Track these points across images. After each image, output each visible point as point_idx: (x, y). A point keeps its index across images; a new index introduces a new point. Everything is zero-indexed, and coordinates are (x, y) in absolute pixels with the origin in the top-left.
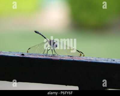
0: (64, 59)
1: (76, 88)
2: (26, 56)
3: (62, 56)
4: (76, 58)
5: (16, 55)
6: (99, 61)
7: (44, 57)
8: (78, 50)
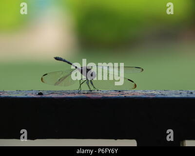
1: (133, 143)
2: (46, 95)
3: (105, 92)
4: (128, 94)
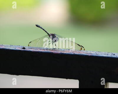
0: (65, 52)
2: (27, 49)
3: (62, 50)
4: (76, 52)
5: (18, 49)
6: (100, 55)
7: (44, 51)
8: (79, 44)
